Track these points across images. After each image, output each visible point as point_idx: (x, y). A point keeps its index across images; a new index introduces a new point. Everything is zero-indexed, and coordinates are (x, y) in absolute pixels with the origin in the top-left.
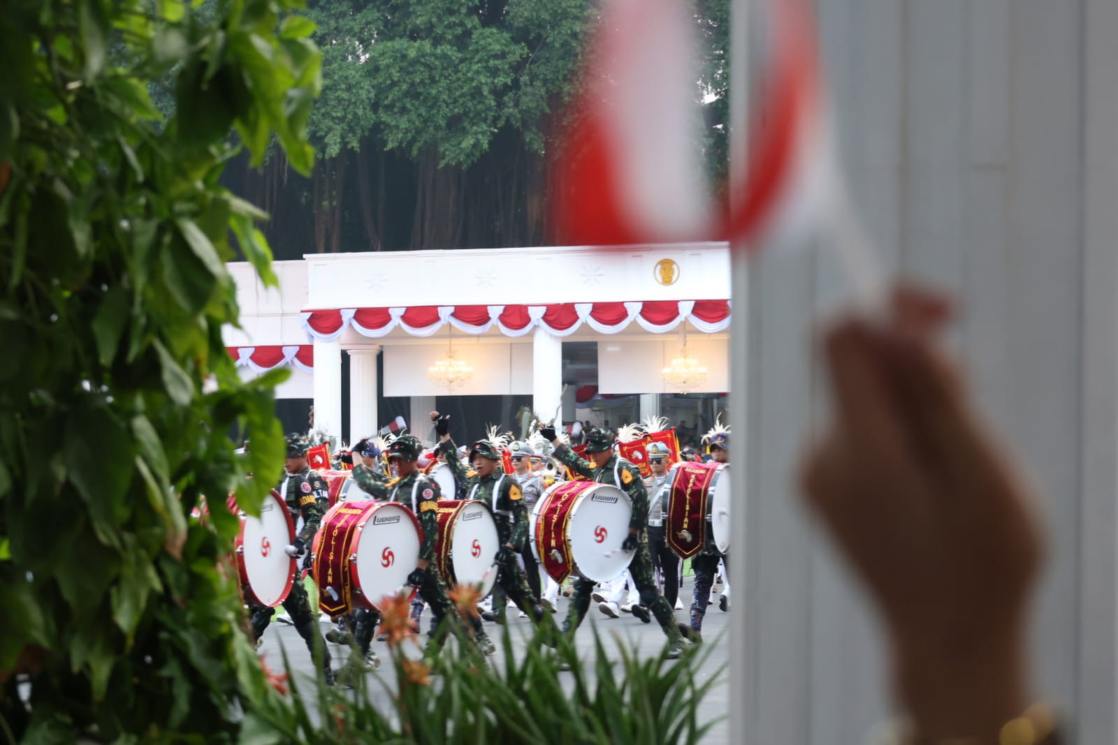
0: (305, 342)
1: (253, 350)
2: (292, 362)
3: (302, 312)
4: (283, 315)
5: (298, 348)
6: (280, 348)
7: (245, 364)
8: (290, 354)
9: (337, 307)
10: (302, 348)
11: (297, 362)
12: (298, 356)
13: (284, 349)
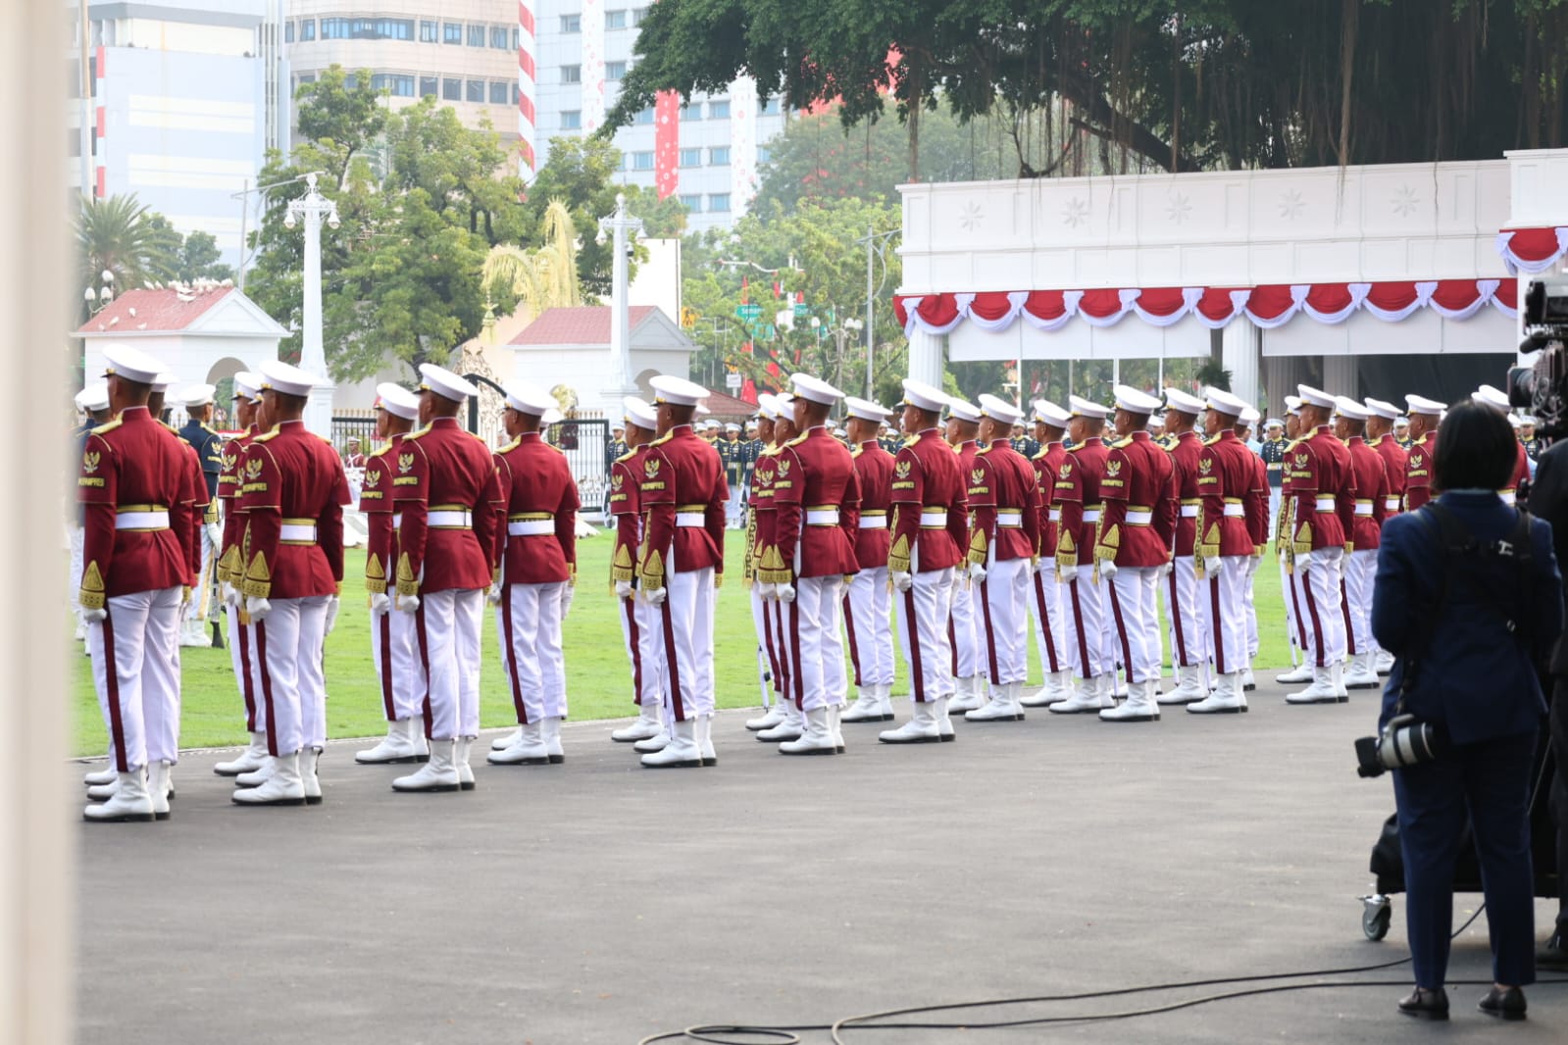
0: (1506, 274)
1: (1435, 285)
2: (1490, 302)
3: (1501, 231)
4: (1477, 236)
5: (1498, 283)
6: (1473, 282)
7: (1424, 304)
8: (1486, 290)
9: (1552, 225)
10: (1503, 281)
11: (1496, 301)
12: (1498, 293)
13: (1479, 284)
